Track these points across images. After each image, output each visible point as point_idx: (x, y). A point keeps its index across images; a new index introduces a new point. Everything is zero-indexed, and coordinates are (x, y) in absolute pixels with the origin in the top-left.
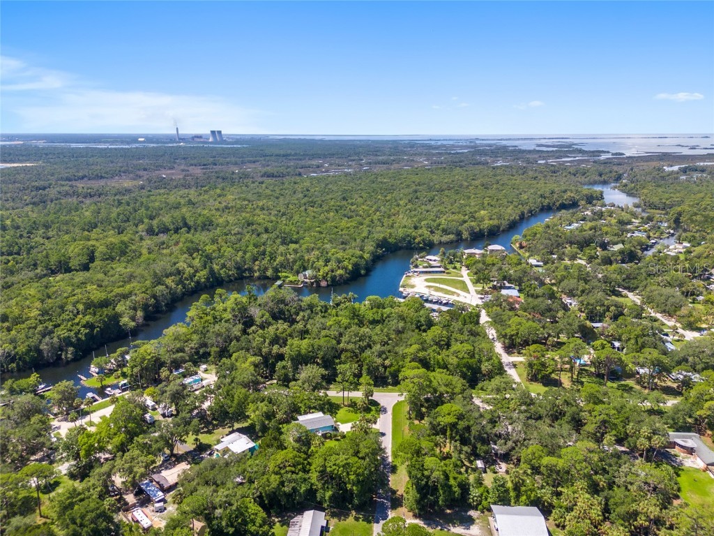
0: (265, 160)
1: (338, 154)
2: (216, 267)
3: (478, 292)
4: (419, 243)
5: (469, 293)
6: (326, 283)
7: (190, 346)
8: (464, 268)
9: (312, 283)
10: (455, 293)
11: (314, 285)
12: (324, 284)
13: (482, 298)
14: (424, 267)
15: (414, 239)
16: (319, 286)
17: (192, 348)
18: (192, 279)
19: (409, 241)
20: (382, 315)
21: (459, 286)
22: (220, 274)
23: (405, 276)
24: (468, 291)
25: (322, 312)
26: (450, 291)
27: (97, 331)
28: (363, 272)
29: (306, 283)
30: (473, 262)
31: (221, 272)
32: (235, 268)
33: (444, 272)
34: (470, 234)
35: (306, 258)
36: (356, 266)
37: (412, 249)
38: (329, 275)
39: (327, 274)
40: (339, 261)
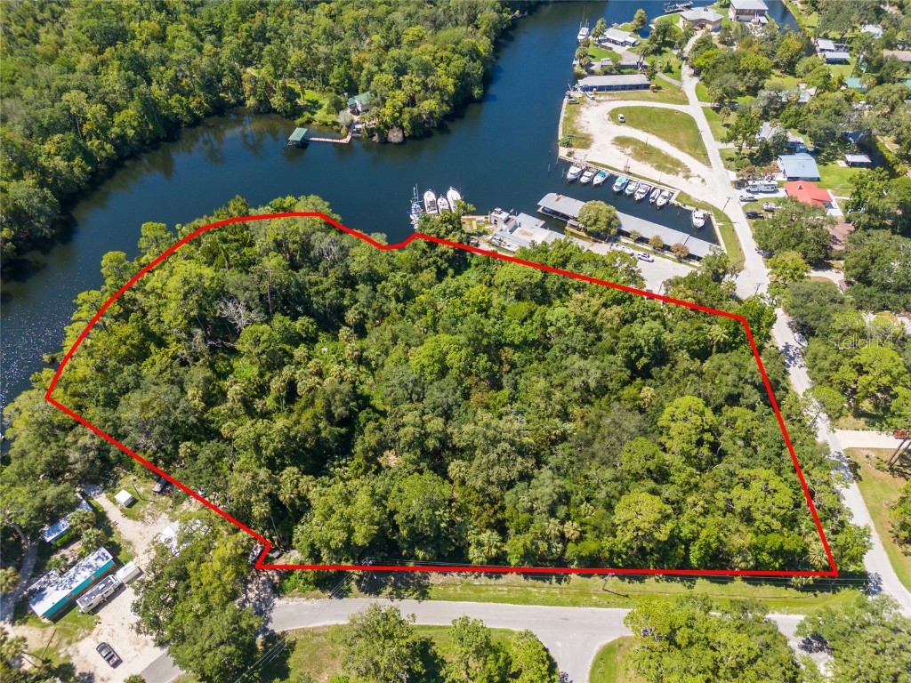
2: (158, 91)
3: (728, 160)
5: (708, 163)
6: (401, 135)
8: (686, 70)
9: (371, 132)
10: (677, 163)
11: (376, 139)
12: (395, 136)
13: (738, 185)
14: (607, 71)
16: (385, 141)
18: (105, 129)
21: (682, 136)
22: (169, 107)
23: (567, 101)
24: (703, 157)
26: (666, 158)
29: (358, 131)
30: (711, 62)
31: (172, 102)
32: (202, 88)
33: (646, 87)
35: (354, 57)
36: (463, 79)
38: (406, 116)
39: (401, 112)
40: (427, 70)
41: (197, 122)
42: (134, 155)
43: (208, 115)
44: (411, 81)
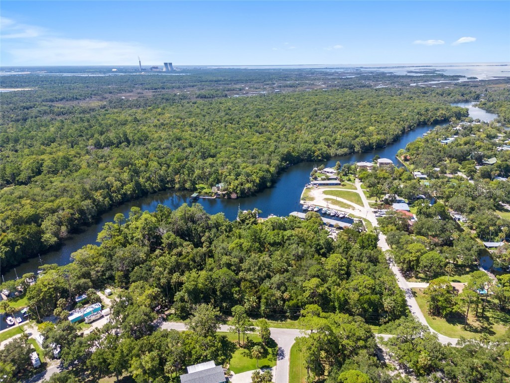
0: (201, 85)
1: (256, 80)
2: (141, 180)
3: (372, 205)
4: (318, 156)
5: (363, 206)
6: (236, 195)
7: (96, 269)
8: (357, 180)
9: (224, 195)
10: (350, 206)
11: (226, 197)
12: (234, 196)
13: (375, 212)
14: (323, 180)
15: (314, 152)
16: (229, 198)
17: (98, 272)
18: (119, 191)
19: (310, 155)
20: (283, 237)
21: (353, 198)
22: (145, 186)
23: (305, 188)
24: (362, 205)
25: (226, 232)
26: (345, 204)
27: (18, 248)
28: (268, 184)
29: (219, 195)
30: (365, 175)
31: (147, 184)
32: (159, 181)
33: (340, 184)
34: (361, 148)
35: (220, 172)
36: (263, 179)
37: (312, 161)
38: (239, 189)
39: (237, 187)
40: (248, 175)
41: (155, 192)
42: (128, 201)
43: (159, 190)
44: (242, 178)
